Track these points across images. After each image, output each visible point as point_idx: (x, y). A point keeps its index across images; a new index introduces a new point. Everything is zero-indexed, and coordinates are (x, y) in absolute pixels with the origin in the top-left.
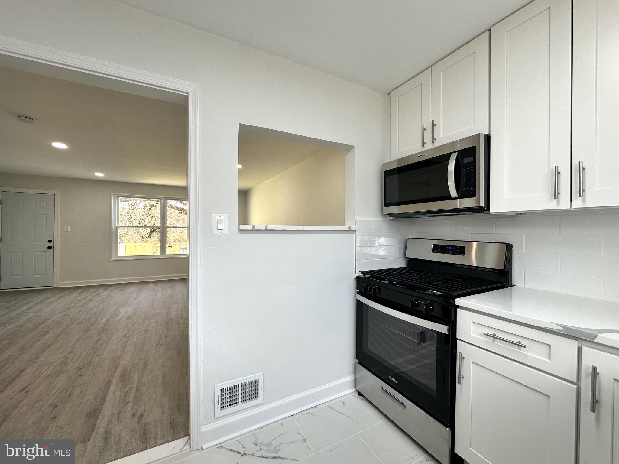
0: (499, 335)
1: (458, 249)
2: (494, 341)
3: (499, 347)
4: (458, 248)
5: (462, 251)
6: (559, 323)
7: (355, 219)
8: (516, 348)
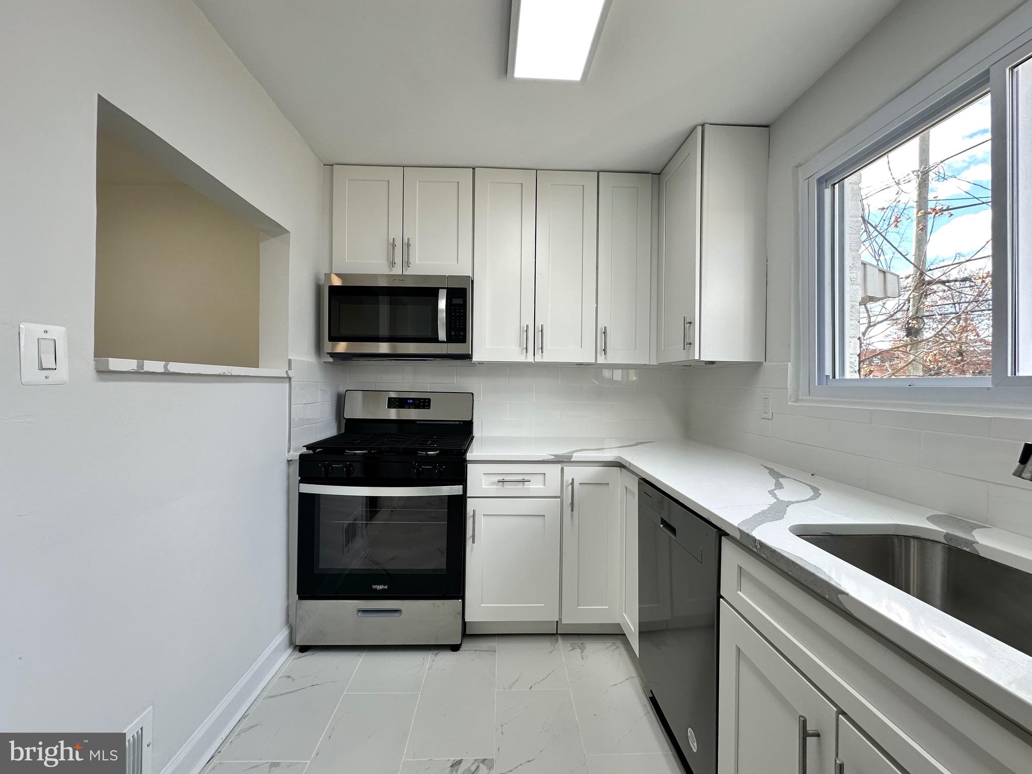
0: (507, 478)
1: (422, 402)
2: (503, 486)
3: (510, 490)
4: (422, 400)
5: (427, 404)
6: (551, 454)
7: (290, 358)
8: (520, 486)
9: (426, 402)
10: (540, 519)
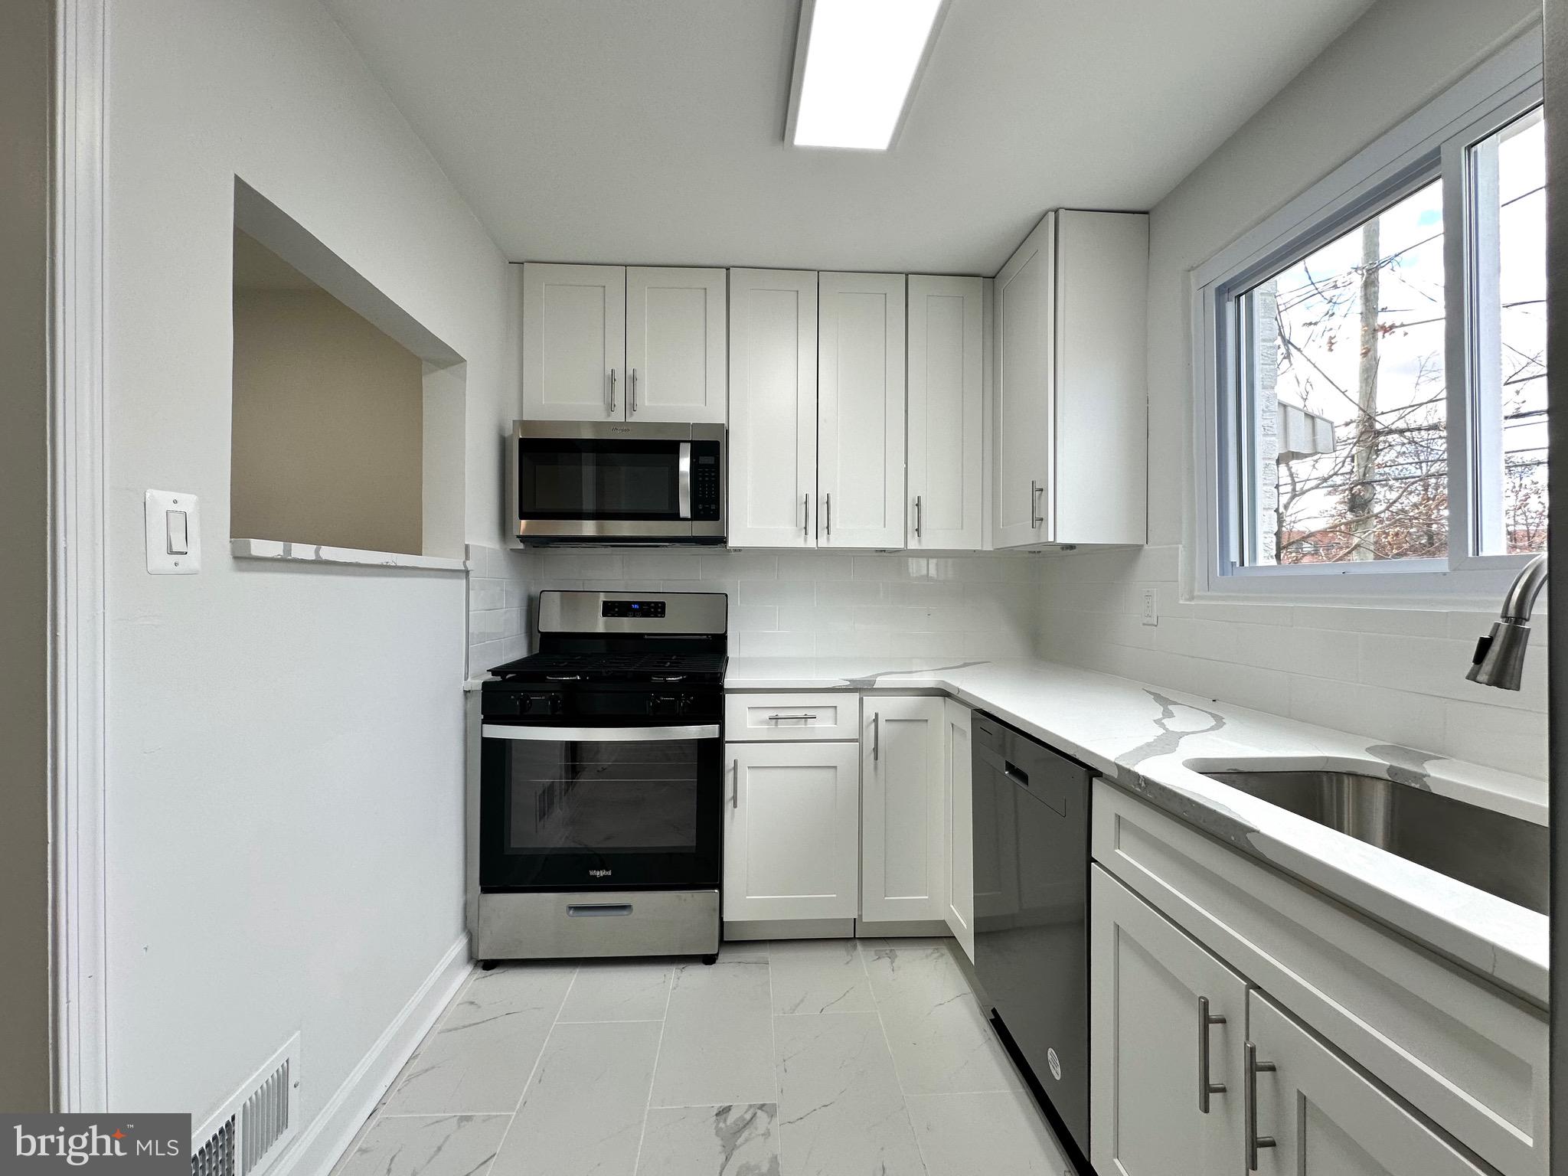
0: (782, 714)
1: (653, 607)
2: (776, 724)
3: (785, 731)
4: (653, 605)
5: (659, 610)
6: (846, 678)
7: (467, 543)
8: (801, 725)
9: (659, 607)
10: (830, 773)
